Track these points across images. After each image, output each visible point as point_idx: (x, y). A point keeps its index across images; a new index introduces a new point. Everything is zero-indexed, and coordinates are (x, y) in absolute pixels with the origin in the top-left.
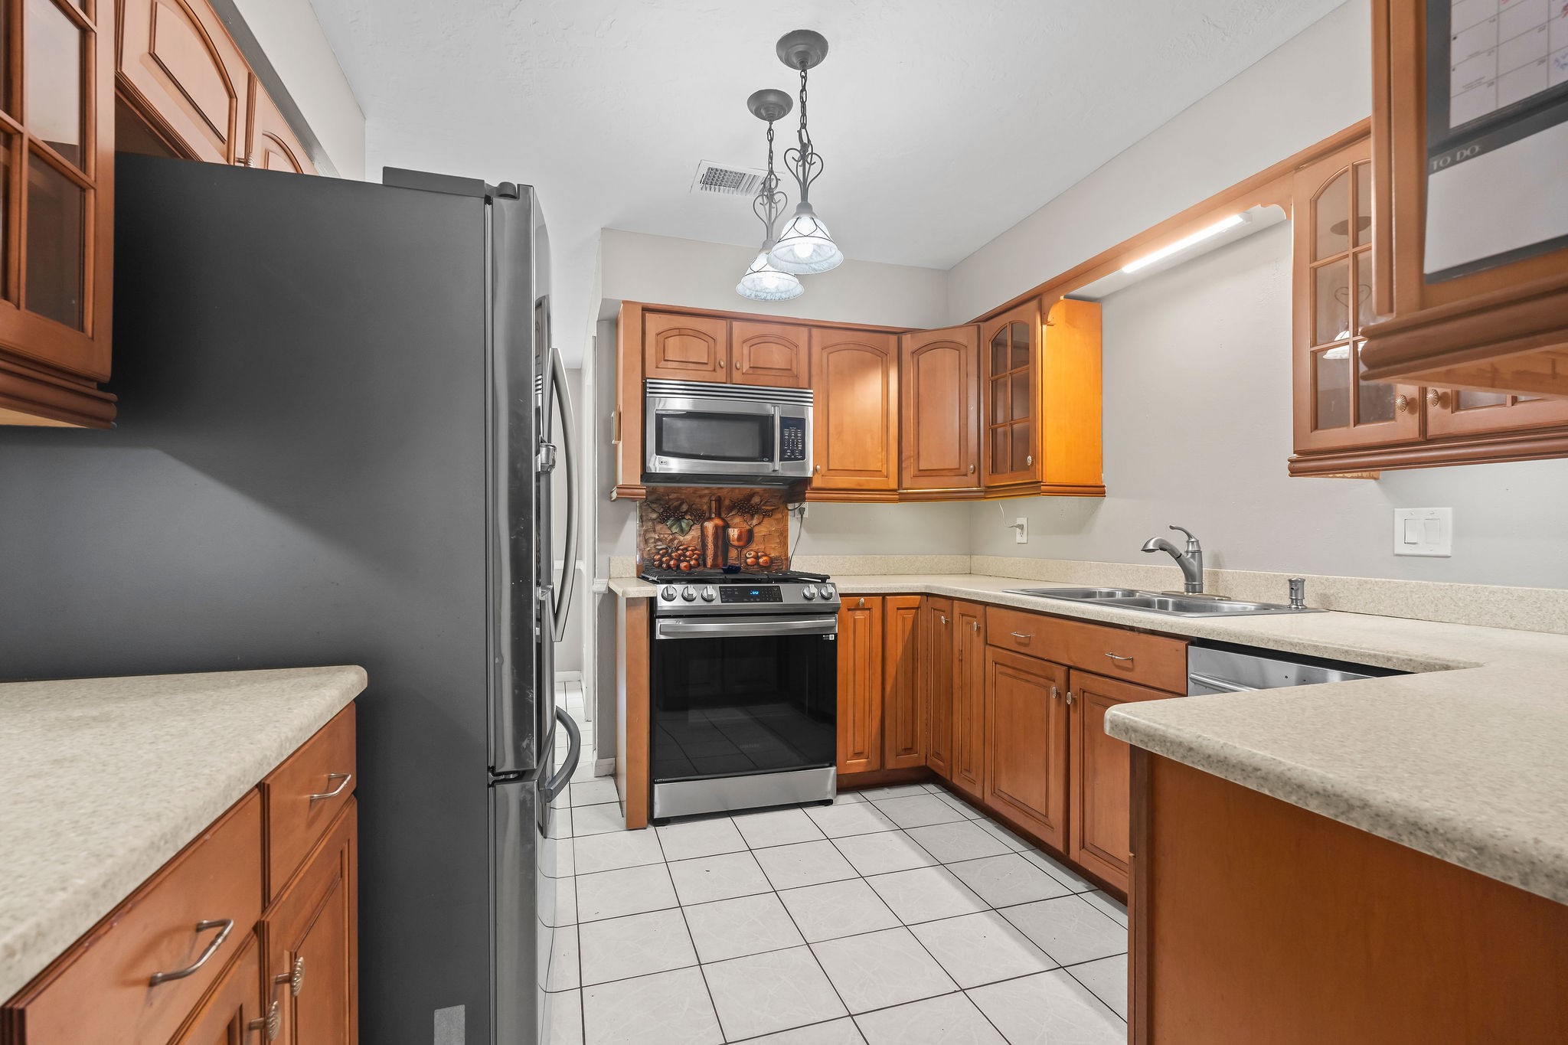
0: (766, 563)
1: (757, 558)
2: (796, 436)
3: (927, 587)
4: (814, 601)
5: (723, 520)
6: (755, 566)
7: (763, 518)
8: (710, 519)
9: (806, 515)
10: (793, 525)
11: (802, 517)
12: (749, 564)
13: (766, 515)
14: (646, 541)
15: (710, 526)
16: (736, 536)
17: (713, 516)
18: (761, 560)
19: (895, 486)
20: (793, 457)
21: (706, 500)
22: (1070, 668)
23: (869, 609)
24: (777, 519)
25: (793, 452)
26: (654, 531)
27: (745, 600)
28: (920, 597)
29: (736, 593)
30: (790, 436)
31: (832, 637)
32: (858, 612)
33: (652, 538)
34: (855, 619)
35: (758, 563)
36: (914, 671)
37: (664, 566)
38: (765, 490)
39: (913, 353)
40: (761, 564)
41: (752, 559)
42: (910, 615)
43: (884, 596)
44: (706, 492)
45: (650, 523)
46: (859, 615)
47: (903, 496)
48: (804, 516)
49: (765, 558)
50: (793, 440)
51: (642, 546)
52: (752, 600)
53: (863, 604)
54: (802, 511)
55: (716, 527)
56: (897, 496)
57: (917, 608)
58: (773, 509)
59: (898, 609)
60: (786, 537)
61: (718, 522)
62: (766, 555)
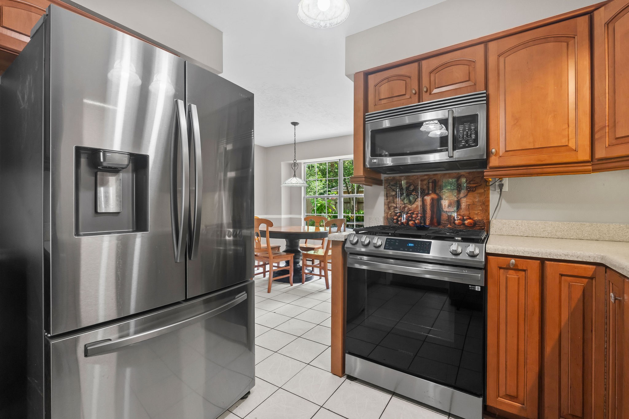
0: (471, 224)
1: (463, 220)
2: (470, 129)
3: (602, 258)
4: (461, 257)
5: (437, 194)
6: (462, 226)
7: (468, 193)
8: (428, 194)
9: (506, 188)
10: (493, 197)
11: (501, 191)
12: (457, 224)
13: (470, 190)
14: (389, 208)
15: (428, 199)
16: (447, 205)
17: (431, 192)
18: (466, 222)
19: (587, 157)
20: (467, 145)
21: (425, 182)
23: (524, 271)
24: (479, 193)
25: (467, 142)
26: (394, 202)
27: (402, 249)
28: (594, 267)
29: (397, 244)
31: (478, 289)
32: (511, 272)
33: (392, 206)
34: (507, 278)
35: (464, 224)
36: (584, 341)
37: (399, 223)
38: (469, 173)
39: (607, 24)
40: (467, 224)
41: (459, 221)
42: (580, 284)
43: (543, 261)
44: (426, 177)
45: (391, 198)
46: (512, 275)
47: (596, 167)
48: (503, 190)
49: (469, 221)
50: (467, 132)
51: (387, 211)
52: (406, 250)
53: (515, 265)
54: (501, 186)
55: (433, 199)
56: (590, 168)
57: (591, 278)
58: (476, 186)
59: (562, 275)
60: (488, 206)
61: (434, 196)
62: (470, 218)
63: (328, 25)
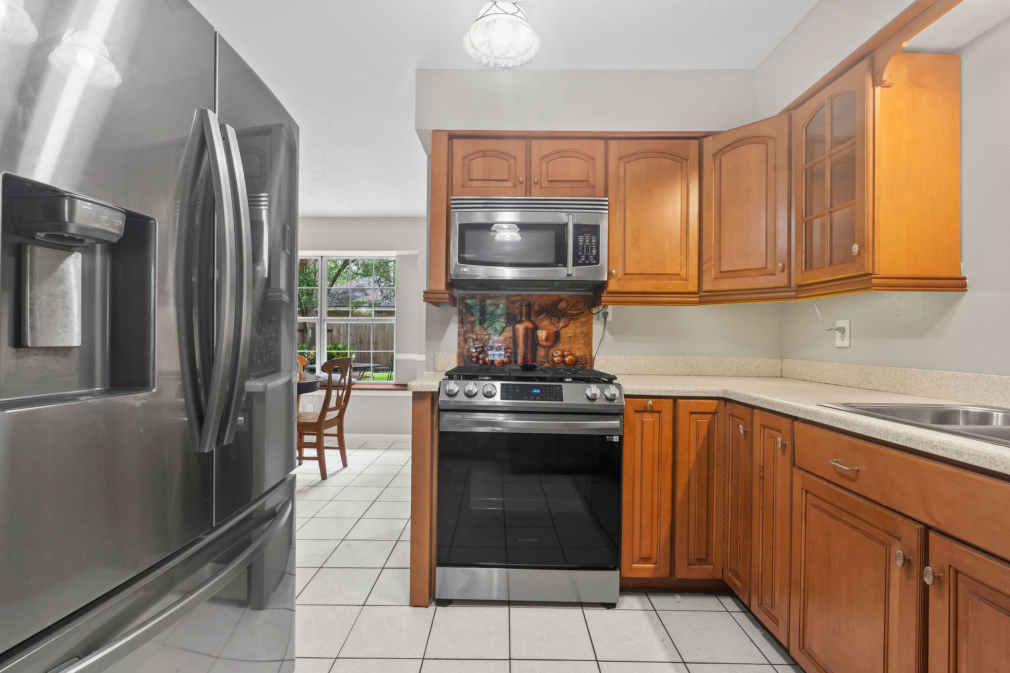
0: (572, 361)
1: (563, 356)
2: (590, 242)
3: (724, 392)
4: (598, 402)
5: (533, 322)
6: (562, 364)
7: (569, 321)
8: (521, 322)
9: (610, 318)
10: (597, 328)
11: (605, 320)
12: (556, 361)
13: (572, 318)
14: (466, 341)
15: (520, 328)
16: (544, 337)
17: (524, 319)
18: (567, 359)
19: (695, 289)
20: (587, 262)
21: (518, 305)
22: (928, 528)
23: (659, 412)
24: (582, 322)
25: (587, 257)
26: (473, 332)
27: (525, 398)
28: (716, 402)
29: (517, 391)
30: (584, 242)
31: (616, 439)
32: (646, 415)
33: (470, 338)
34: (642, 422)
35: (564, 362)
36: (709, 479)
37: (481, 362)
38: (571, 296)
39: (715, 155)
40: (567, 362)
41: (559, 358)
42: (705, 420)
43: (675, 399)
44: (518, 298)
45: (469, 325)
46: (648, 418)
47: (703, 299)
48: (607, 320)
49: (570, 357)
50: (588, 246)
51: (462, 344)
52: (532, 398)
53: (652, 407)
54: (605, 315)
55: (526, 329)
56: (697, 299)
57: (714, 414)
58: (579, 313)
59: (691, 413)
60: (591, 339)
61: (528, 324)
62: (571, 354)
63: (491, 64)
